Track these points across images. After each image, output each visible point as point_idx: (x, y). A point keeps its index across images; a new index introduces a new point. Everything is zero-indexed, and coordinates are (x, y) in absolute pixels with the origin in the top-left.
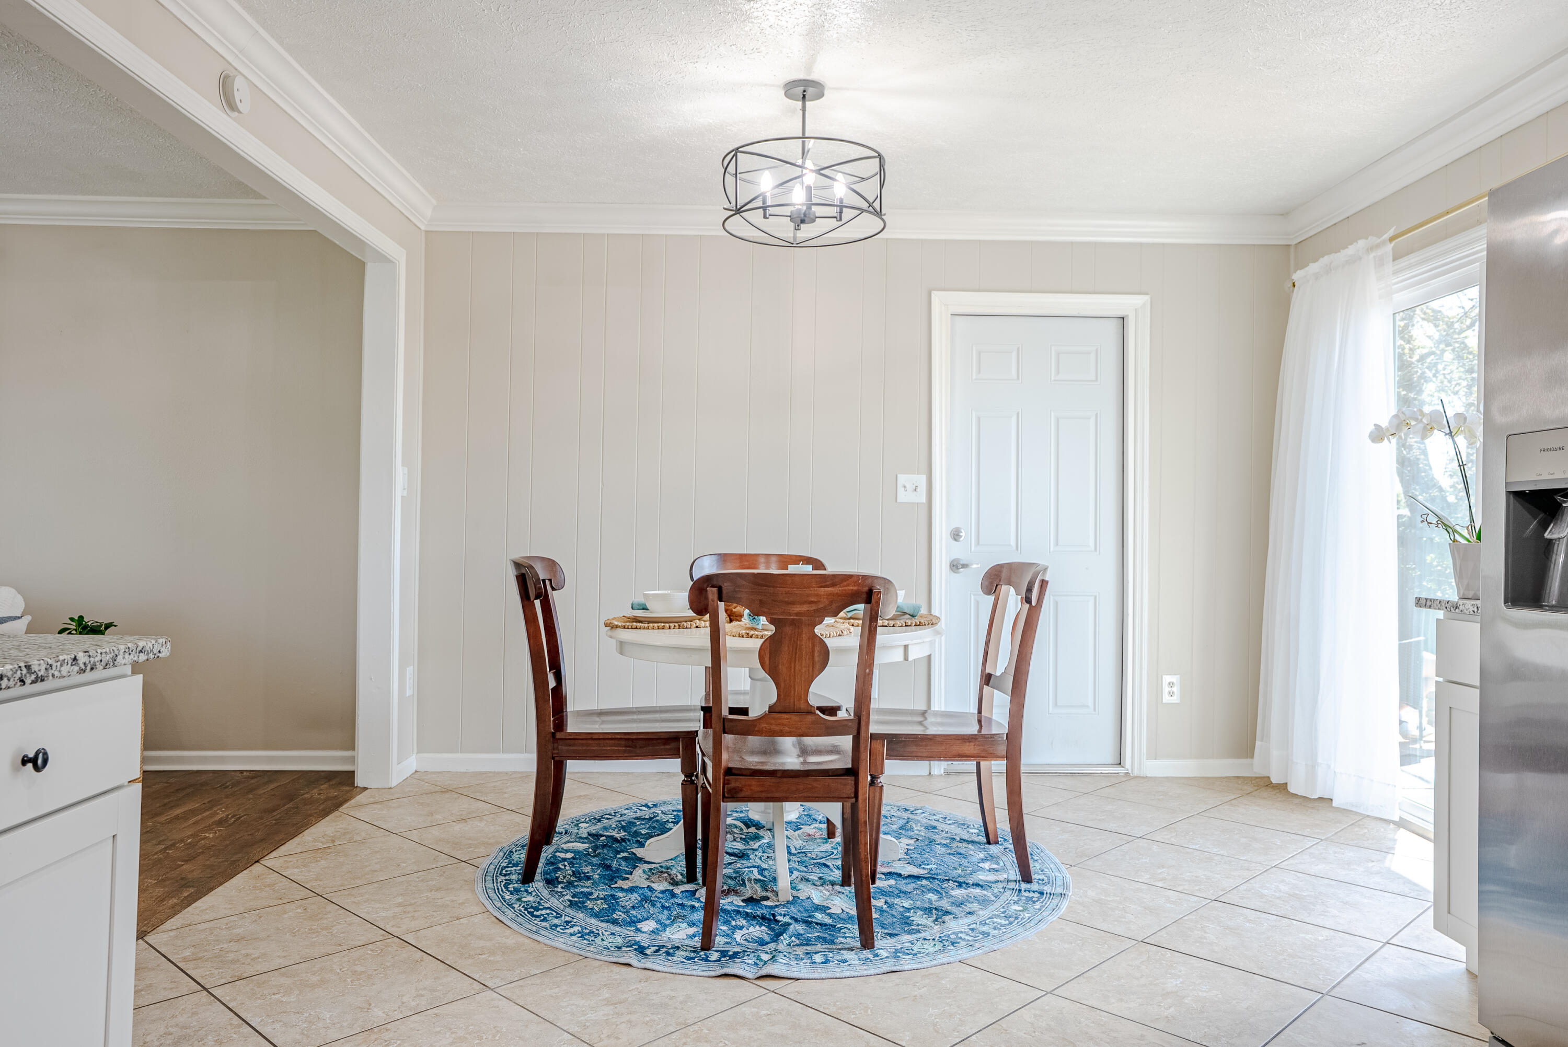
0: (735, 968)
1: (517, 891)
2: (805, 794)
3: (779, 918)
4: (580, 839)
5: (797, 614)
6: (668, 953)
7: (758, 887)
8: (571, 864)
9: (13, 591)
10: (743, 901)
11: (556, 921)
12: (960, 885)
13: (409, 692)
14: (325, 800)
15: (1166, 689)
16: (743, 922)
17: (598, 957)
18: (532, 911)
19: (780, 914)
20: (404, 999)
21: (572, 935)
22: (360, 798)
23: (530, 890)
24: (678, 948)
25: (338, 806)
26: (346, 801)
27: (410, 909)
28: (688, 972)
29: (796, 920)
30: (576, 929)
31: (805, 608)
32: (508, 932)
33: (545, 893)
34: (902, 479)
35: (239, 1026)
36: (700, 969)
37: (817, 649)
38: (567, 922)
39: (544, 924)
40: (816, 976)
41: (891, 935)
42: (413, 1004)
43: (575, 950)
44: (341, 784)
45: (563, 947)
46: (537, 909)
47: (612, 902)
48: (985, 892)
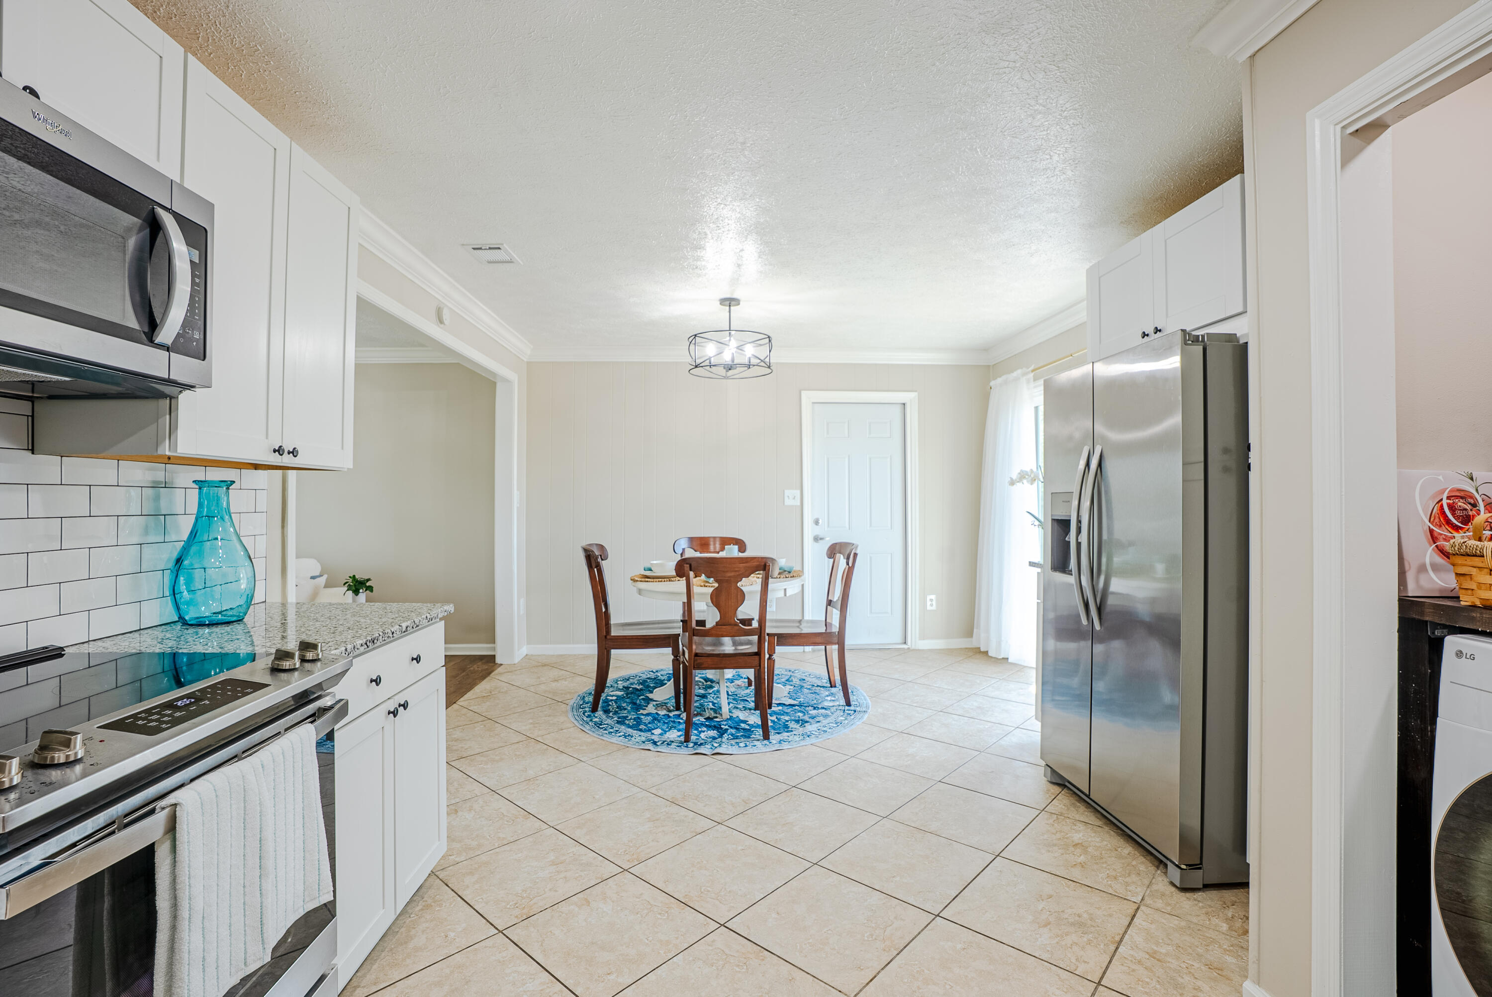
0: (702, 750)
1: (589, 716)
2: (735, 665)
3: (722, 726)
4: (619, 690)
5: (730, 577)
6: (668, 744)
7: (712, 712)
8: (616, 702)
10: (705, 719)
11: (611, 730)
12: (815, 708)
14: (482, 671)
15: (929, 603)
16: (705, 729)
17: (633, 746)
18: (599, 725)
19: (723, 725)
20: (543, 766)
21: (620, 736)
22: (499, 670)
23: (596, 715)
24: (673, 742)
25: (489, 674)
26: (493, 671)
27: (536, 725)
28: (678, 753)
29: (731, 727)
30: (622, 734)
31: (732, 574)
32: (588, 735)
33: (604, 717)
34: (787, 492)
35: (468, 778)
36: (684, 751)
37: (739, 594)
38: (617, 731)
39: (605, 732)
40: (740, 753)
41: (778, 733)
42: (548, 768)
43: (622, 744)
44: (488, 662)
45: (616, 742)
46: (601, 725)
47: (638, 721)
48: (827, 711)
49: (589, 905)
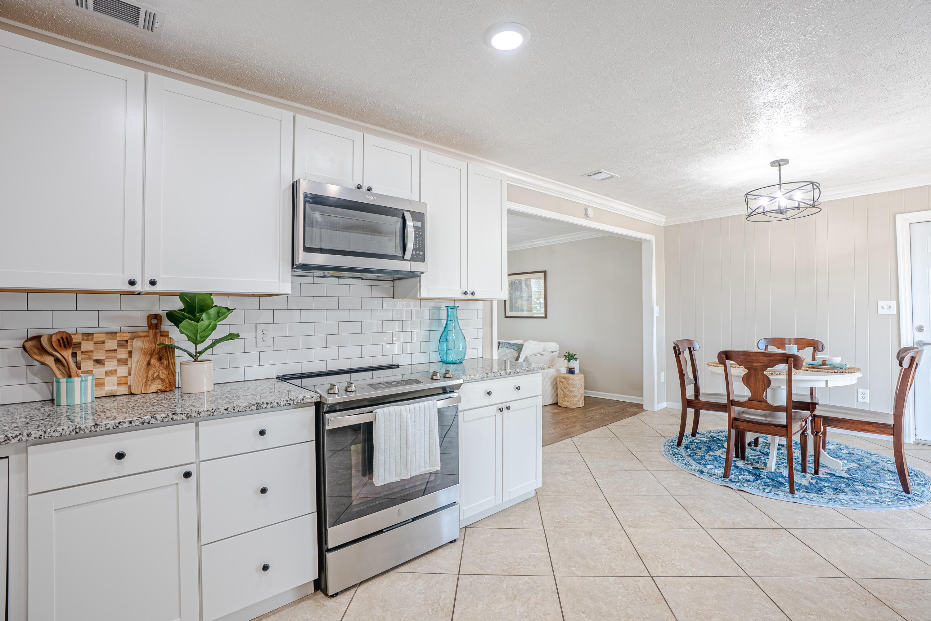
0: (730, 485)
1: (674, 448)
3: (761, 475)
4: (707, 437)
5: (755, 366)
6: (710, 475)
7: (763, 465)
8: (698, 444)
9: (556, 344)
10: (752, 468)
11: (680, 459)
12: (864, 485)
13: (662, 381)
14: (633, 412)
16: (747, 474)
17: (686, 471)
18: (674, 454)
19: (763, 475)
20: (624, 467)
21: (682, 463)
22: (644, 413)
23: (678, 448)
24: (715, 475)
25: (635, 414)
26: (639, 413)
27: (639, 446)
28: (713, 482)
29: (768, 478)
30: (685, 462)
32: (664, 458)
33: (683, 450)
34: (880, 303)
36: (720, 482)
37: (765, 379)
38: (684, 460)
39: (676, 458)
40: (761, 495)
41: (807, 492)
42: (626, 468)
43: (681, 467)
44: (640, 408)
45: (677, 465)
46: (676, 454)
47: (703, 457)
48: (876, 491)
49: (590, 536)
